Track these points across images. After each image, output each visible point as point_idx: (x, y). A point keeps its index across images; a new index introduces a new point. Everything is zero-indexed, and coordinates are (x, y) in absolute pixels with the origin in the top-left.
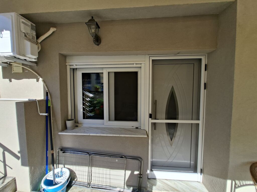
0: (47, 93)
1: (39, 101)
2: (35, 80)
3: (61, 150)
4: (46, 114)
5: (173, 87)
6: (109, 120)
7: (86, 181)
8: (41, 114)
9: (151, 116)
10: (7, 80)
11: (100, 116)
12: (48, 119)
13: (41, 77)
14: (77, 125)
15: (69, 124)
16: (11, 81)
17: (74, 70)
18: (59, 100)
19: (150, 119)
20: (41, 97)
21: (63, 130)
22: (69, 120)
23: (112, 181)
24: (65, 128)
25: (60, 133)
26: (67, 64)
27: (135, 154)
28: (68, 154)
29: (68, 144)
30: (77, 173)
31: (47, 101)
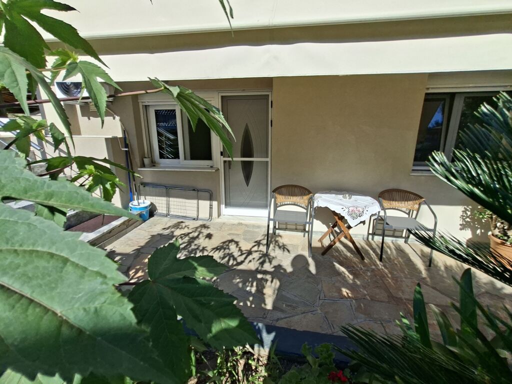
0: (124, 131)
1: (120, 138)
2: (112, 117)
3: (142, 184)
4: (127, 149)
5: (247, 125)
6: (185, 159)
7: (165, 212)
8: (123, 149)
9: (222, 154)
10: (86, 118)
11: (176, 156)
12: (127, 153)
13: (117, 116)
14: (154, 164)
15: (146, 161)
16: (89, 119)
17: (146, 107)
18: (135, 138)
19: (222, 157)
20: (120, 134)
21: (141, 167)
22: (146, 158)
23: (188, 212)
24: (143, 166)
25: (139, 169)
26: (139, 101)
27: (207, 188)
28: (147, 188)
29: (148, 180)
30: (157, 205)
31: (125, 138)
